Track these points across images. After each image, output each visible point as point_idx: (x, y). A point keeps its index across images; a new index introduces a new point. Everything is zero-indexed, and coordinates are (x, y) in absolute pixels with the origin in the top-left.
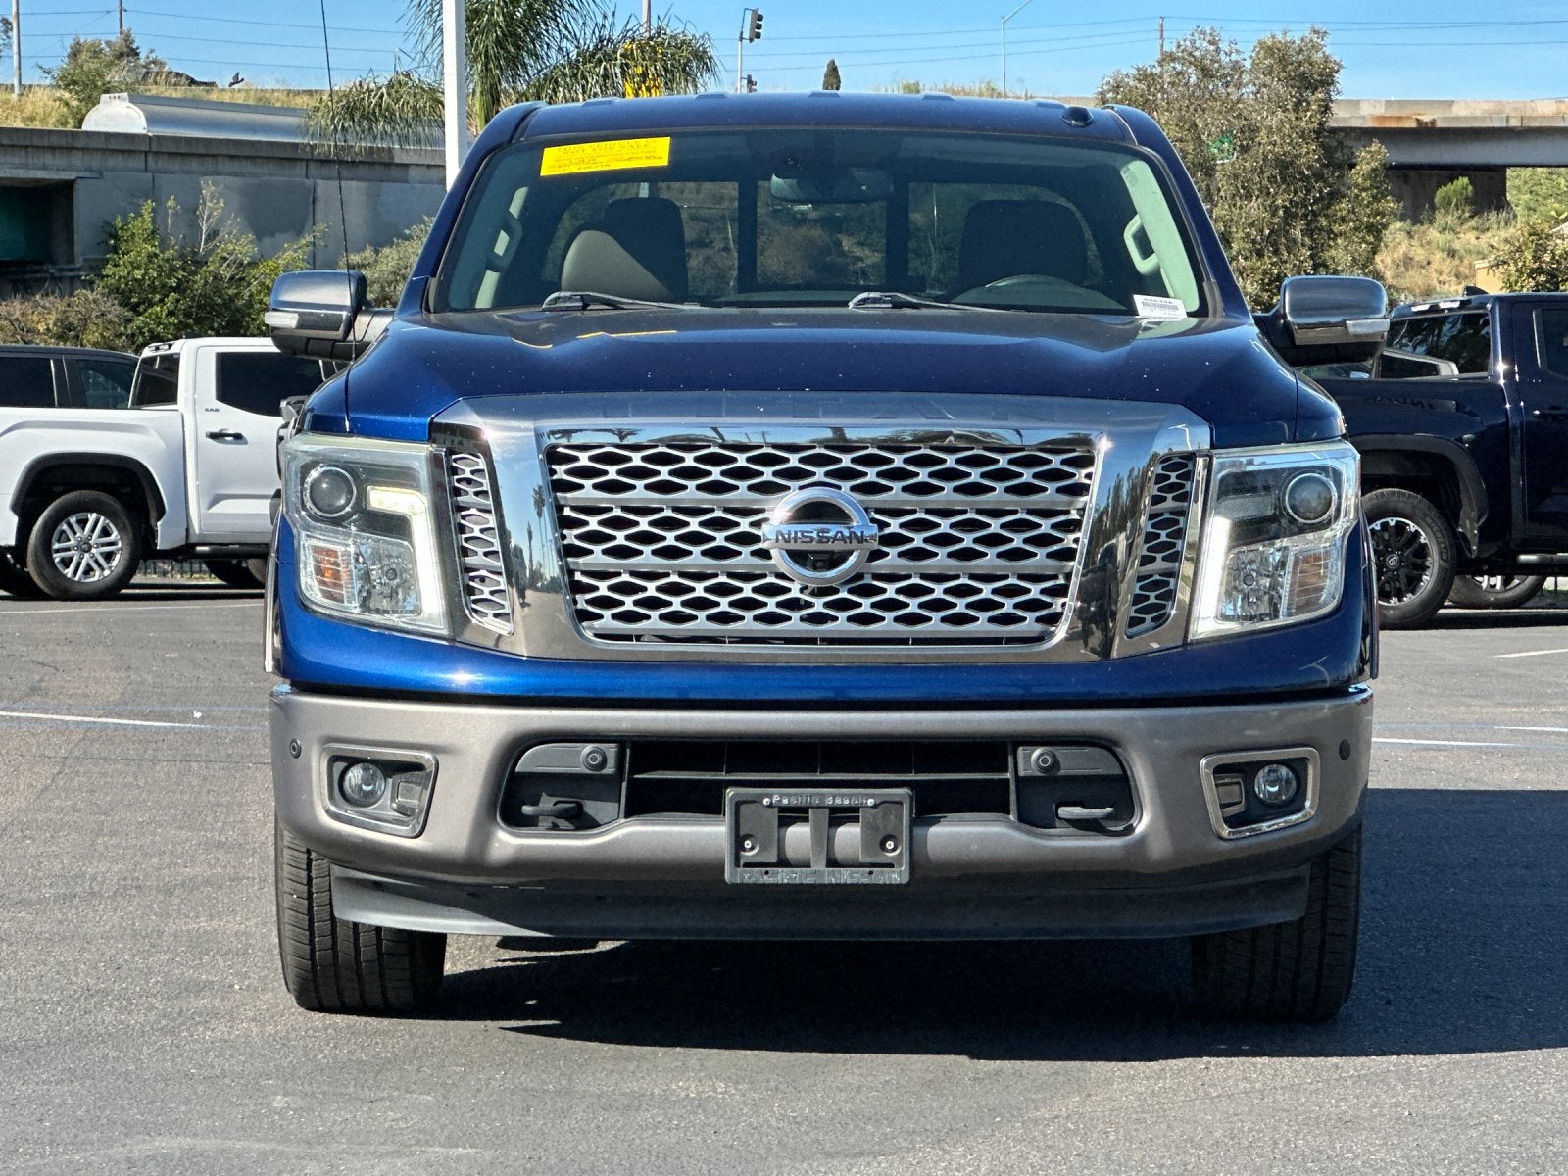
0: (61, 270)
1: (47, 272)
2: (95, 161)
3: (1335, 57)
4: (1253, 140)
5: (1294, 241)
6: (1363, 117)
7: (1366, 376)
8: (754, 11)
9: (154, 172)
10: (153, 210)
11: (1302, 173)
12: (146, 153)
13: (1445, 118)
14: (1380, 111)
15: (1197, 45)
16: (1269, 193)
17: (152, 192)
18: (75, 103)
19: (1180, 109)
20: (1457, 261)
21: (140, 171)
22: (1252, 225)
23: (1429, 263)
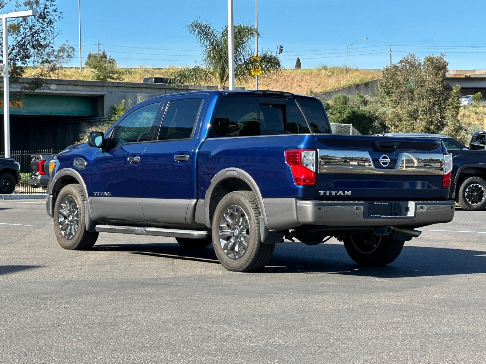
0: (100, 119)
1: (97, 119)
2: (110, 89)
3: (447, 61)
4: (424, 84)
5: (436, 111)
6: (450, 75)
7: (467, 149)
8: (281, 46)
9: (125, 92)
10: (125, 102)
11: (438, 93)
12: (123, 87)
13: (473, 75)
14: (455, 73)
15: (409, 58)
16: (428, 98)
17: (125, 97)
18: (96, 72)
19: (404, 76)
20: (478, 115)
21: (121, 92)
22: (424, 107)
23: (470, 116)
